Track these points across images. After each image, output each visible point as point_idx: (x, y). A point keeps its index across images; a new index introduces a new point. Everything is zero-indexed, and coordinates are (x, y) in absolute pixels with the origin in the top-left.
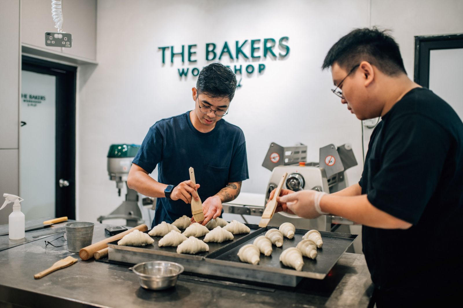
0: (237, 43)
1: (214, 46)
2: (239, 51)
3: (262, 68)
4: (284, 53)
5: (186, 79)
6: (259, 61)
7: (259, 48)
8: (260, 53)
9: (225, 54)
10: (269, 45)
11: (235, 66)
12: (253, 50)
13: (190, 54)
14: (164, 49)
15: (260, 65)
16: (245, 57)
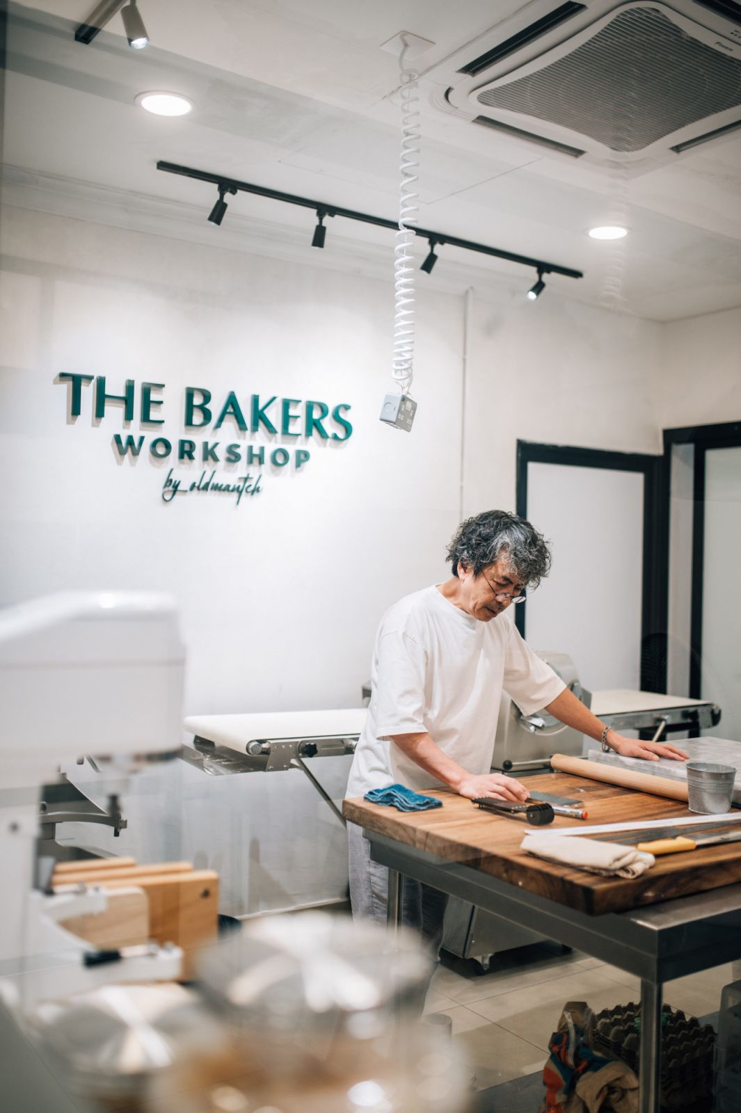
0: (255, 400)
1: (207, 397)
2: (259, 416)
3: (303, 457)
4: (341, 435)
5: (133, 464)
6: (295, 443)
7: (296, 417)
8: (297, 427)
9: (227, 417)
10: (316, 414)
11: (251, 448)
12: (286, 419)
13: (147, 404)
14: (76, 381)
15: (298, 453)
16: (270, 429)
